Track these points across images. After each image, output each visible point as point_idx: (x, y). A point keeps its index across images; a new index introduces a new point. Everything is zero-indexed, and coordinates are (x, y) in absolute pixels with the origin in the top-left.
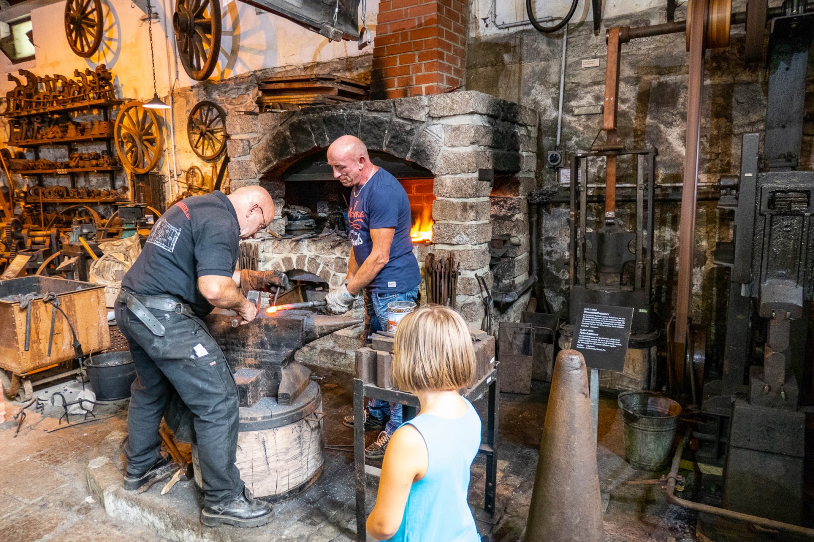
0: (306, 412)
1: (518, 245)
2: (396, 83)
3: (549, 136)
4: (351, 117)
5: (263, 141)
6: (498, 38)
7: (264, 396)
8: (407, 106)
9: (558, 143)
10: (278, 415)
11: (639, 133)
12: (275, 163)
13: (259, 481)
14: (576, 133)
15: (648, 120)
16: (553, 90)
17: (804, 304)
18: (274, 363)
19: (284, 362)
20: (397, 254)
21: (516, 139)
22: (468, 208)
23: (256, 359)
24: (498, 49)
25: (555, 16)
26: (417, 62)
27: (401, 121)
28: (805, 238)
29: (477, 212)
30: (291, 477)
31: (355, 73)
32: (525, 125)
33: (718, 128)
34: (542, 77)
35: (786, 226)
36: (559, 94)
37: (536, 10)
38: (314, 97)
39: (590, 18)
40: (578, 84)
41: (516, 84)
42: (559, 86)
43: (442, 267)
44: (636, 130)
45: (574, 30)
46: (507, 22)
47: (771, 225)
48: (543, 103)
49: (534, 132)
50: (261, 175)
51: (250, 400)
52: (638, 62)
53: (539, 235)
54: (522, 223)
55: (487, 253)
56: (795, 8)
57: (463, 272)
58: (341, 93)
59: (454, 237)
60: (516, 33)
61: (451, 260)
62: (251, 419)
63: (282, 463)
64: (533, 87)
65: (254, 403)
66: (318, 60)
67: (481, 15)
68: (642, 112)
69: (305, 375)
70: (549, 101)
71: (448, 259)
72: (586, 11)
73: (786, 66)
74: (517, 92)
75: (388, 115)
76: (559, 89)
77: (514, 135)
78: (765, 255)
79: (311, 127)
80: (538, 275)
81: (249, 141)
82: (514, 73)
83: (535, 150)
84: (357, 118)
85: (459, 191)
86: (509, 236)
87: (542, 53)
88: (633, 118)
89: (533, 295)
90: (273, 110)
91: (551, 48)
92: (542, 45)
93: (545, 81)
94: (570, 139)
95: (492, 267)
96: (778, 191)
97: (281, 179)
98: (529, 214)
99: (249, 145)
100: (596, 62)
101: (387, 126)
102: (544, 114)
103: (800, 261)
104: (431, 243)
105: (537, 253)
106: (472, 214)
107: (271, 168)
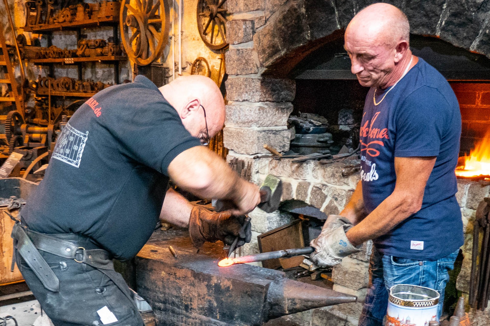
5: (271, 22)
12: (283, 53)
20: (431, 198)
50: (263, 70)
81: (253, 22)
97: (291, 76)
99: (253, 28)
107: (277, 59)
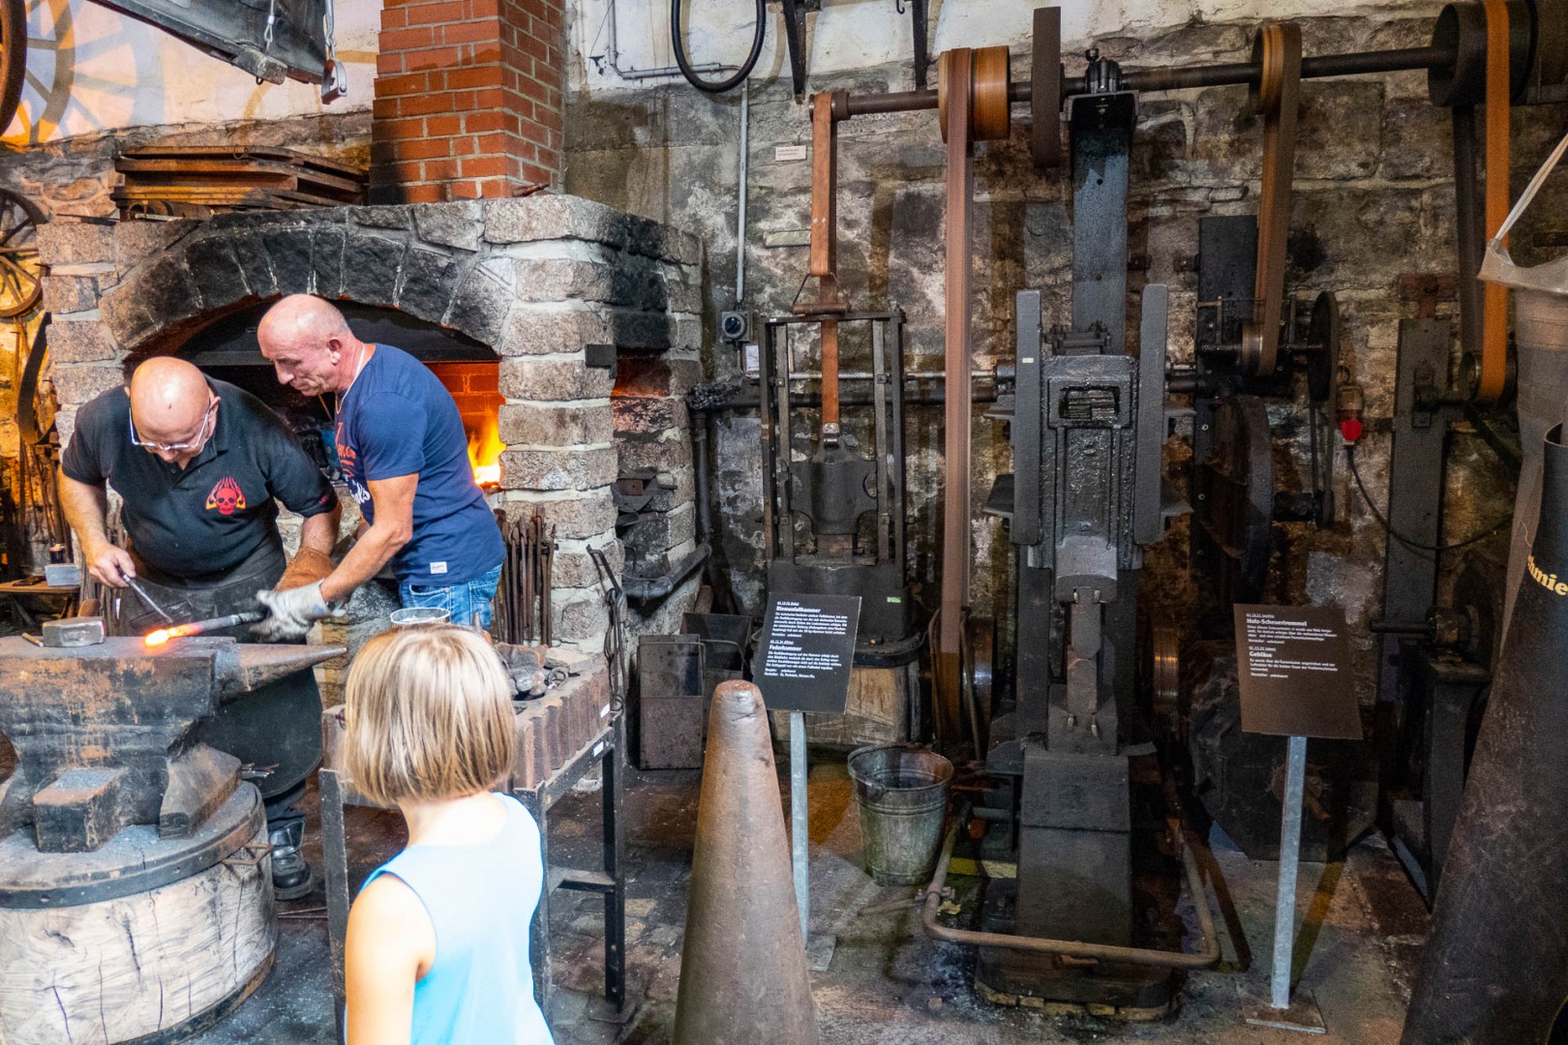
0: (226, 848)
1: (672, 489)
2: (423, 173)
3: (722, 284)
4: (323, 238)
5: (130, 281)
6: (623, 96)
7: (128, 823)
8: (438, 219)
9: (739, 297)
10: (159, 862)
11: (878, 282)
12: (158, 328)
13: (118, 1007)
14: (770, 279)
15: (893, 260)
16: (727, 198)
17: (1118, 575)
18: (150, 753)
19: (172, 748)
21: (660, 290)
22: (568, 419)
23: (106, 745)
24: (623, 116)
25: (725, 63)
26: (464, 133)
27: (429, 249)
28: (1115, 465)
29: (586, 428)
30: (195, 989)
31: (339, 147)
32: (677, 263)
33: (1003, 277)
34: (706, 173)
35: (1088, 447)
36: (737, 206)
37: (692, 50)
38: (245, 193)
39: (787, 71)
40: (771, 191)
41: (660, 184)
42: (738, 191)
43: (521, 535)
44: (872, 277)
45: (759, 91)
46: (638, 67)
47: (1066, 445)
48: (709, 222)
49: (695, 277)
50: (126, 353)
51: (92, 836)
52: (871, 155)
53: (712, 468)
54: (678, 447)
55: (610, 505)
56: (1103, 81)
57: (563, 544)
58: (303, 185)
59: (542, 476)
60: (656, 89)
61: (538, 522)
62: (95, 877)
63: (173, 963)
64: (690, 193)
65: (104, 840)
66: (257, 115)
67: (587, 52)
68: (881, 245)
69: (227, 772)
70: (720, 220)
71: (533, 519)
72: (780, 57)
73: (1098, 177)
74: (661, 200)
75: (401, 235)
76: (737, 197)
77: (655, 281)
78: (1059, 495)
79: (238, 255)
80: (712, 542)
81: (93, 280)
82: (656, 163)
83: (698, 309)
84: (337, 240)
85: (549, 387)
86: (654, 470)
87: (704, 130)
88: (867, 254)
89: (706, 580)
90: (149, 216)
91: (721, 121)
92: (704, 113)
93: (713, 182)
94: (761, 290)
95: (621, 531)
96: (1073, 389)
98: (692, 429)
99: (95, 289)
100: (801, 152)
101: (400, 257)
102: (712, 242)
103: (1111, 503)
104: (500, 490)
105: (709, 502)
106: (575, 431)
107: (148, 337)
